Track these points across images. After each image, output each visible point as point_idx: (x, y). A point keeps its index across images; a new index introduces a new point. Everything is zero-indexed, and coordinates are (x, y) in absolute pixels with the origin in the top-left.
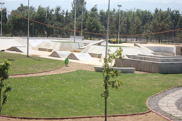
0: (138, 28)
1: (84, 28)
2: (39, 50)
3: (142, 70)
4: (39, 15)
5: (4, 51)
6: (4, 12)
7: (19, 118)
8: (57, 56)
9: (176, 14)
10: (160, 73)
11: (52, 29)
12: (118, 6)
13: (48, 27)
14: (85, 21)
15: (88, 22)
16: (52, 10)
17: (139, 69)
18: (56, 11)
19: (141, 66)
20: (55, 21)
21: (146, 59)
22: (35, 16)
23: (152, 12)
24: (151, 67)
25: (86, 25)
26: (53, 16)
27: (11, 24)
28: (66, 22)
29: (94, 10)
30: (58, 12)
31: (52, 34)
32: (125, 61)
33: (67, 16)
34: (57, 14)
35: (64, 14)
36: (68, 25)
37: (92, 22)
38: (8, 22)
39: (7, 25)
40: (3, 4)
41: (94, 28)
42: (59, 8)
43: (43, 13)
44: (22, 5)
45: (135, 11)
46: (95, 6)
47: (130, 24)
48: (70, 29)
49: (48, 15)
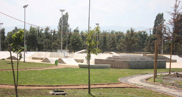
0: (114, 43)
1: (69, 43)
2: (33, 59)
3: (116, 67)
4: (31, 34)
5: (4, 59)
6: (3, 31)
7: (25, 86)
8: (48, 61)
9: (144, 34)
10: (130, 69)
11: (42, 45)
12: (96, 24)
13: (39, 44)
14: (69, 37)
15: (72, 38)
16: (42, 30)
17: (114, 67)
18: (45, 30)
19: (115, 64)
20: (45, 39)
21: (118, 59)
22: (28, 35)
23: (124, 33)
24: (123, 65)
25: (70, 41)
26: (43, 34)
27: (8, 41)
28: (54, 39)
29: (76, 31)
30: (47, 31)
31: (42, 49)
32: (102, 61)
33: (54, 34)
34: (46, 33)
35: (52, 33)
36: (56, 41)
37: (75, 38)
38: (6, 40)
39: (5, 42)
40: (2, 24)
41: (77, 43)
42: (48, 28)
43: (34, 32)
44: (16, 28)
45: (110, 32)
46: (77, 28)
47: (106, 39)
48: (57, 44)
49: (38, 34)
